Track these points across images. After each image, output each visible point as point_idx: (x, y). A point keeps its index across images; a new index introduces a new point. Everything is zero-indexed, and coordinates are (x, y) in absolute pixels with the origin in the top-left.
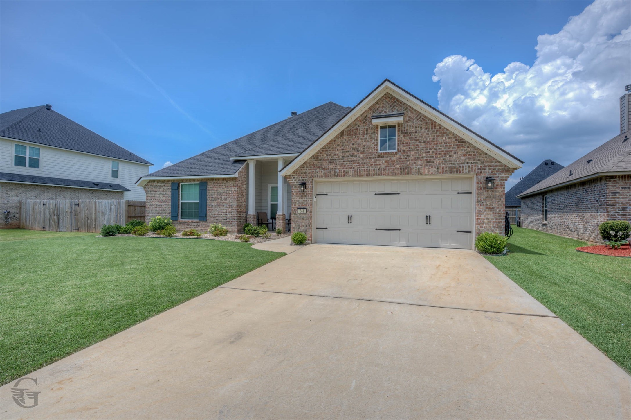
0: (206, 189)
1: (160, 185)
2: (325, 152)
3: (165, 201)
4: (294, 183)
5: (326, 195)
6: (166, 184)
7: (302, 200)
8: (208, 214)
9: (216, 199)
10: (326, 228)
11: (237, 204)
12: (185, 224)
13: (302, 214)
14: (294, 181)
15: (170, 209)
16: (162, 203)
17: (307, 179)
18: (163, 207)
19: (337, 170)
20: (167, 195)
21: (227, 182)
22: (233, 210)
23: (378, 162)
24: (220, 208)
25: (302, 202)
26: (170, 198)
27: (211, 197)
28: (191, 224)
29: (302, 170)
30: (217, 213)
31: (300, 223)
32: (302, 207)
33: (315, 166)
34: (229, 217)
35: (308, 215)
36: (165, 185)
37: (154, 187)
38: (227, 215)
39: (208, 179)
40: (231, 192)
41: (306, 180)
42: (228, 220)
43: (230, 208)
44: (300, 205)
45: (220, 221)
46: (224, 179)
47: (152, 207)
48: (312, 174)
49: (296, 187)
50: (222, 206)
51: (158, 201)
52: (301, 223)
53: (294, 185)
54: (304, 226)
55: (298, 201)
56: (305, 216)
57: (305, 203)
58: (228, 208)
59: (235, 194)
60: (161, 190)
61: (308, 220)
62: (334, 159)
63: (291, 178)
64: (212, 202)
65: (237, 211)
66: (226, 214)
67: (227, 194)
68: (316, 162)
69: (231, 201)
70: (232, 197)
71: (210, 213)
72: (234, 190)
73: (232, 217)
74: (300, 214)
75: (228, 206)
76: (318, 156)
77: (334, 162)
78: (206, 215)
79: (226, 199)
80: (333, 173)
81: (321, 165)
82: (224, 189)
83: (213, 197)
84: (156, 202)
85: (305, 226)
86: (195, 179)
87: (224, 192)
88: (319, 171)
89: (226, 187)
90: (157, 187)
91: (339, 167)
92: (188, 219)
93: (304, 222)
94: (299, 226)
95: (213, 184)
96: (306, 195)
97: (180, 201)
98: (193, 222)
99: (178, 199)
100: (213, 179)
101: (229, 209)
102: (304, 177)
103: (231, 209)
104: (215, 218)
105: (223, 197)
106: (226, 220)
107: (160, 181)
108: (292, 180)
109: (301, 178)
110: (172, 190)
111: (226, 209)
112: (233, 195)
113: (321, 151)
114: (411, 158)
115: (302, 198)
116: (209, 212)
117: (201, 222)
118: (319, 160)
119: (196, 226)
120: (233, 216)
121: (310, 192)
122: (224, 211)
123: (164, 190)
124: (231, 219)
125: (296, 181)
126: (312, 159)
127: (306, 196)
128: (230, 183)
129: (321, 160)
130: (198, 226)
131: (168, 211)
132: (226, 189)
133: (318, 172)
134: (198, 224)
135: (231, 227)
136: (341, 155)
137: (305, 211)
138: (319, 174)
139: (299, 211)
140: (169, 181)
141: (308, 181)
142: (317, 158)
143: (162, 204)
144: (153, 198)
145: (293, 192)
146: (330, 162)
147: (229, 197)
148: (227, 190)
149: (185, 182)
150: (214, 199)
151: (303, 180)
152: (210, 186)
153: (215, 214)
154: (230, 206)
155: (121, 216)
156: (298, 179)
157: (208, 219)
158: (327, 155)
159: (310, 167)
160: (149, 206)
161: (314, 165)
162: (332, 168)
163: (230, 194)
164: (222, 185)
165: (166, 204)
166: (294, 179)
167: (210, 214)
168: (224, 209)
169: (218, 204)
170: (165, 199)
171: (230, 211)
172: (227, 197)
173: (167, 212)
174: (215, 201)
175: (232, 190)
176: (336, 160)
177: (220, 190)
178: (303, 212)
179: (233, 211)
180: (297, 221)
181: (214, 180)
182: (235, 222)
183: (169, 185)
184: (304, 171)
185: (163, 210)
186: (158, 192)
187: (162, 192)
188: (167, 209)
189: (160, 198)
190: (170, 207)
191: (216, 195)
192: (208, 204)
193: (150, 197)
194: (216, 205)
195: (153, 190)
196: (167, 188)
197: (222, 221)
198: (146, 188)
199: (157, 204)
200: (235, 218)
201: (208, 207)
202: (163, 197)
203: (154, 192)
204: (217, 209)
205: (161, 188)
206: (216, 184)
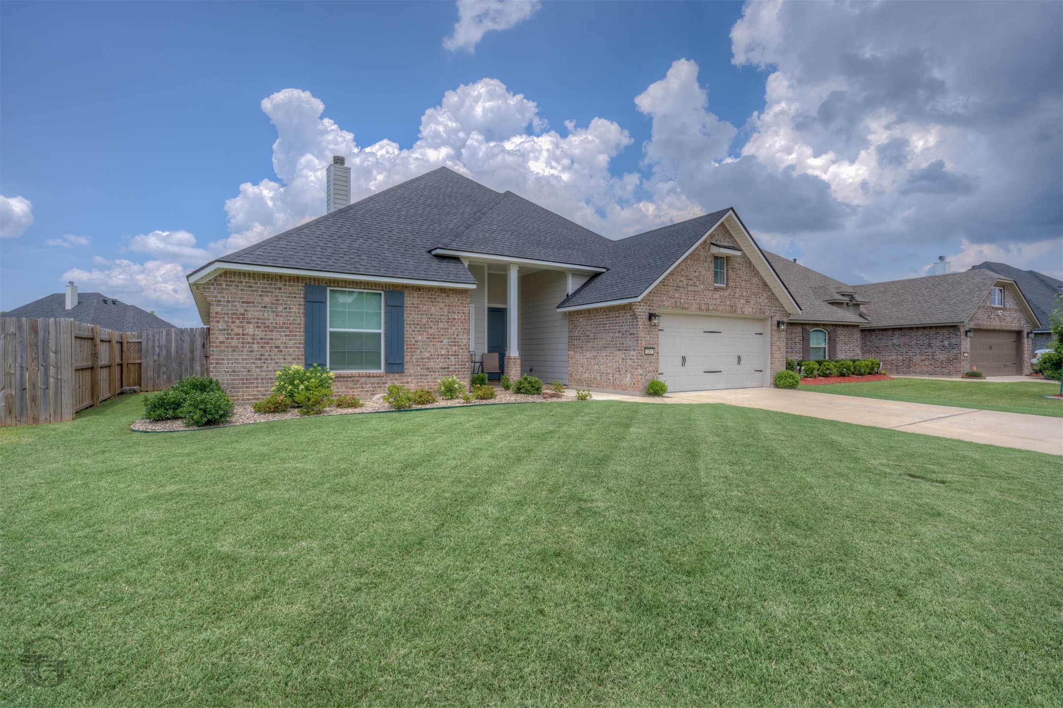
0: (402, 307)
1: (266, 288)
2: (672, 277)
3: (282, 328)
6: (285, 285)
8: (407, 358)
9: (425, 328)
12: (347, 381)
13: (649, 356)
15: (299, 347)
16: (272, 331)
17: (654, 308)
18: (278, 343)
19: (682, 301)
20: (289, 312)
21: (448, 296)
22: (462, 349)
23: (715, 296)
24: (433, 345)
25: (649, 339)
26: (301, 320)
27: (414, 324)
28: (363, 380)
30: (428, 355)
32: (649, 346)
34: (453, 363)
35: (655, 356)
36: (280, 289)
37: (242, 290)
38: (449, 359)
39: (405, 287)
40: (456, 317)
42: (452, 368)
43: (455, 345)
44: (646, 344)
45: (434, 372)
46: (442, 290)
47: (234, 342)
48: (659, 303)
50: (438, 342)
51: (258, 327)
52: (648, 367)
55: (645, 338)
56: (652, 358)
57: (652, 341)
59: (465, 319)
60: (267, 299)
61: (655, 363)
64: (416, 333)
66: (447, 357)
67: (449, 319)
69: (456, 333)
70: (459, 326)
71: (412, 355)
72: (463, 313)
73: (460, 363)
75: (451, 342)
77: (679, 290)
78: (403, 359)
79: (448, 329)
80: (679, 304)
81: (669, 292)
82: (441, 309)
83: (418, 324)
84: (250, 329)
85: (652, 371)
86: (372, 283)
87: (441, 316)
89: (445, 306)
90: (253, 291)
91: (683, 297)
92: (348, 369)
93: (651, 367)
94: (646, 372)
95: (418, 297)
97: (329, 329)
98: (369, 377)
99: (324, 325)
100: (418, 288)
101: (454, 348)
103: (457, 348)
104: (423, 365)
105: (441, 325)
106: (448, 368)
110: (306, 301)
111: (447, 348)
112: (462, 322)
115: (649, 334)
116: (409, 354)
117: (391, 375)
119: (378, 384)
120: (462, 362)
121: (657, 327)
122: (443, 352)
123: (277, 300)
124: (457, 366)
125: (642, 311)
127: (653, 331)
128: (454, 299)
129: (669, 286)
130: (383, 383)
131: (294, 351)
132: (446, 310)
133: (666, 300)
134: (384, 379)
136: (685, 282)
138: (666, 304)
139: (647, 352)
140: (297, 279)
143: (274, 333)
144: (239, 318)
145: (640, 326)
146: (676, 290)
147: (454, 326)
148: (448, 312)
149: (345, 287)
150: (421, 328)
151: (650, 309)
152: (410, 301)
153: (423, 358)
154: (455, 342)
156: (645, 308)
157: (408, 369)
159: (661, 294)
160: (222, 338)
161: (664, 291)
162: (678, 298)
163: (455, 319)
164: (439, 302)
166: (640, 308)
167: (411, 359)
168: (442, 349)
169: (428, 338)
170: (284, 323)
171: (455, 352)
172: (449, 326)
173: (290, 355)
174: (424, 331)
175: (458, 313)
176: (681, 287)
177: (433, 310)
178: (650, 353)
179: (461, 351)
180: (644, 366)
181: (420, 289)
185: (276, 350)
186: (259, 303)
187: (272, 304)
188: (291, 347)
189: (264, 319)
190: (300, 343)
191: (424, 321)
192: (407, 338)
193: (228, 314)
194: (424, 339)
195: (240, 298)
196: (289, 297)
197: (438, 372)
198: (212, 289)
199: (254, 335)
200: (465, 365)
201: (407, 345)
202: (277, 316)
203: (243, 302)
204: (427, 348)
205: (268, 296)
206: (424, 298)
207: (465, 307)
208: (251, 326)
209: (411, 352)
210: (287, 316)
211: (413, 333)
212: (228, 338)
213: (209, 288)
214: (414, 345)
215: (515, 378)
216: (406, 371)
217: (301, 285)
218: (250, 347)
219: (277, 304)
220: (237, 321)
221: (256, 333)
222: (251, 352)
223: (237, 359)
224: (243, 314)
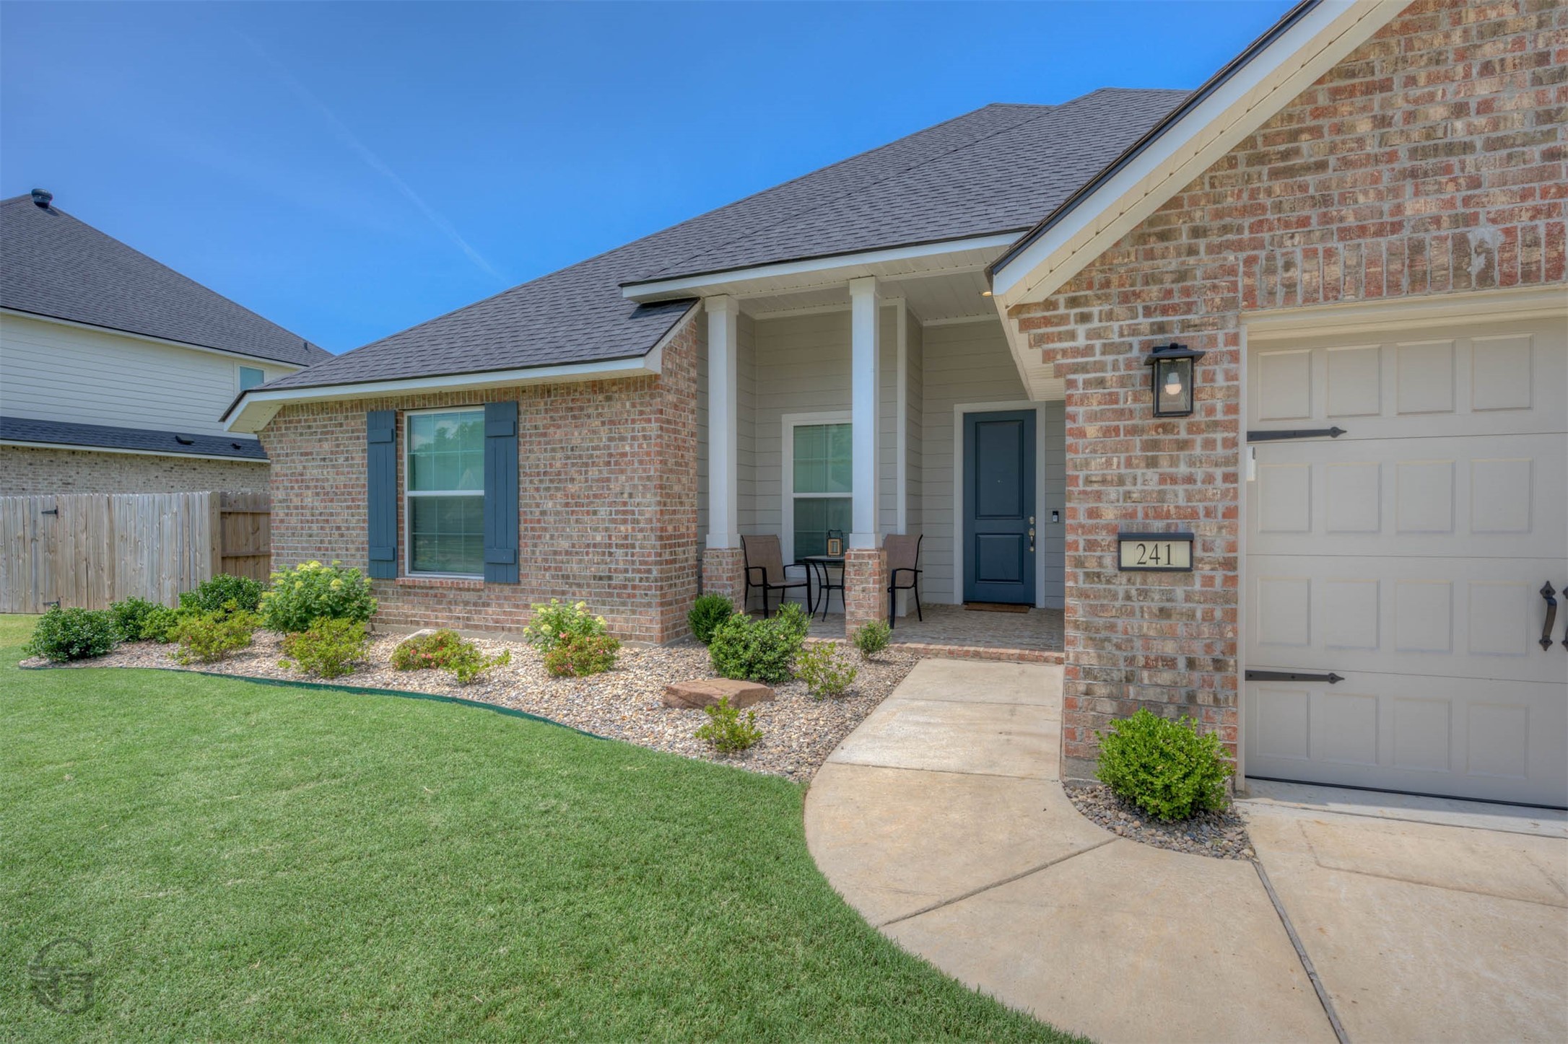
0: (516, 434)
1: (325, 426)
2: (1359, 100)
3: (343, 494)
4: (1089, 350)
5: (1335, 432)
6: (347, 418)
7: (1152, 474)
8: (525, 552)
9: (560, 481)
10: (1333, 678)
11: (659, 503)
12: (427, 595)
13: (1152, 577)
14: (1081, 342)
15: (363, 528)
16: (332, 501)
17: (1193, 318)
18: (339, 520)
19: (1484, 234)
20: (352, 466)
21: (609, 399)
22: (641, 530)
24: (577, 521)
25: (1153, 485)
26: (364, 479)
27: (538, 474)
28: (451, 594)
29: (1150, 255)
30: (565, 544)
31: (1138, 643)
32: (1157, 526)
33: (1270, 216)
34: (621, 566)
35: (1209, 581)
36: (341, 425)
37: (301, 434)
38: (611, 554)
39: (522, 390)
40: (627, 448)
41: (1186, 326)
42: (618, 579)
43: (625, 522)
44: (1133, 515)
45: (579, 585)
46: (597, 386)
47: (294, 520)
48: (1242, 282)
49: (1101, 382)
50: (588, 513)
51: (317, 494)
52: (1145, 637)
53: (1083, 368)
54: (1170, 663)
55: (1121, 481)
56: (1180, 592)
57: (1178, 496)
58: (614, 521)
59: (648, 454)
60: (326, 446)
61: (1209, 616)
62: (1450, 149)
63: (1063, 320)
64: (543, 493)
65: (661, 538)
66: (607, 550)
67: (610, 455)
68: (1277, 187)
69: (627, 490)
70: (634, 471)
71: (535, 545)
72: (645, 437)
73: (637, 566)
74: (1138, 578)
75: (617, 512)
76: (1294, 135)
77: (1448, 169)
78: (517, 554)
79: (608, 480)
80: (1447, 259)
81: (1326, 201)
82: (594, 432)
83: (545, 473)
84: (309, 499)
85: (1181, 663)
86: (464, 393)
87: (594, 449)
88: (1310, 254)
89: (603, 423)
90: (311, 434)
91: (1499, 202)
92: (440, 571)
93: (1174, 637)
94: (1131, 661)
95: (546, 411)
96: (1183, 435)
97: (408, 493)
98: (460, 589)
99: (398, 485)
100: (546, 390)
101: (622, 528)
102: (1175, 309)
103: (629, 527)
104: (556, 569)
105: (593, 473)
106: (610, 578)
107: (323, 407)
108: (1072, 336)
109: (1148, 312)
110: (371, 443)
111: (607, 529)
112: (641, 462)
113: (1323, 100)
115: (1152, 463)
116: (530, 542)
117: (497, 588)
118: (1307, 169)
119: (475, 604)
120: (641, 563)
121: (1219, 416)
122: (599, 539)
123: (338, 446)
124: (630, 575)
125: (1098, 344)
126: (1242, 168)
127: (1183, 445)
128: (623, 405)
129: (1321, 166)
130: (483, 604)
131: (358, 535)
132: (604, 433)
133: (1299, 257)
134: (484, 595)
135: (634, 612)
137: (1180, 555)
138: (1304, 275)
139: (1132, 554)
140: (359, 402)
141: (1209, 331)
142: (1285, 155)
143: (335, 504)
144: (297, 481)
145: (1081, 422)
146: (1413, 174)
147: (622, 472)
148: (610, 439)
149: (425, 407)
150: (551, 481)
151: (1161, 328)
152: (532, 419)
153: (555, 553)
154: (625, 512)
156: (1116, 325)
157: (527, 576)
158: (1382, 122)
159: (1225, 229)
160: (281, 515)
161: (1263, 208)
162: (1437, 221)
163: (624, 455)
164: (589, 416)
165: (348, 507)
166: (1081, 330)
167: (533, 552)
168: (596, 530)
169: (567, 505)
170: (345, 486)
171: (626, 538)
172: (611, 472)
173: (353, 542)
174: (557, 489)
175: (633, 438)
176: (1467, 148)
177: (576, 438)
178: (1162, 563)
179: (640, 535)
180: (1112, 627)
181: (549, 391)
182: (650, 588)
183: (359, 422)
184: (1173, 264)
185: (337, 533)
186: (318, 454)
187: (332, 453)
188: (353, 529)
189: (323, 481)
190: (364, 521)
191: (558, 464)
192: (526, 505)
193: (287, 475)
194: (559, 508)
195: (299, 448)
196: (351, 438)
197: (588, 586)
198: (272, 438)
199: (312, 508)
200: (649, 571)
201: (526, 521)
202: (337, 474)
203: (302, 454)
204: (563, 529)
205: (327, 440)
206: (556, 410)
207: (649, 421)
208: (310, 492)
209: (534, 537)
210: (348, 473)
211: (536, 495)
212: (287, 515)
213: (269, 436)
214: (539, 521)
215: (861, 614)
216: (523, 580)
217: (364, 415)
218: (310, 528)
219: (337, 452)
220: (296, 486)
221: (316, 504)
222: (310, 536)
223: (296, 548)
224: (302, 475)
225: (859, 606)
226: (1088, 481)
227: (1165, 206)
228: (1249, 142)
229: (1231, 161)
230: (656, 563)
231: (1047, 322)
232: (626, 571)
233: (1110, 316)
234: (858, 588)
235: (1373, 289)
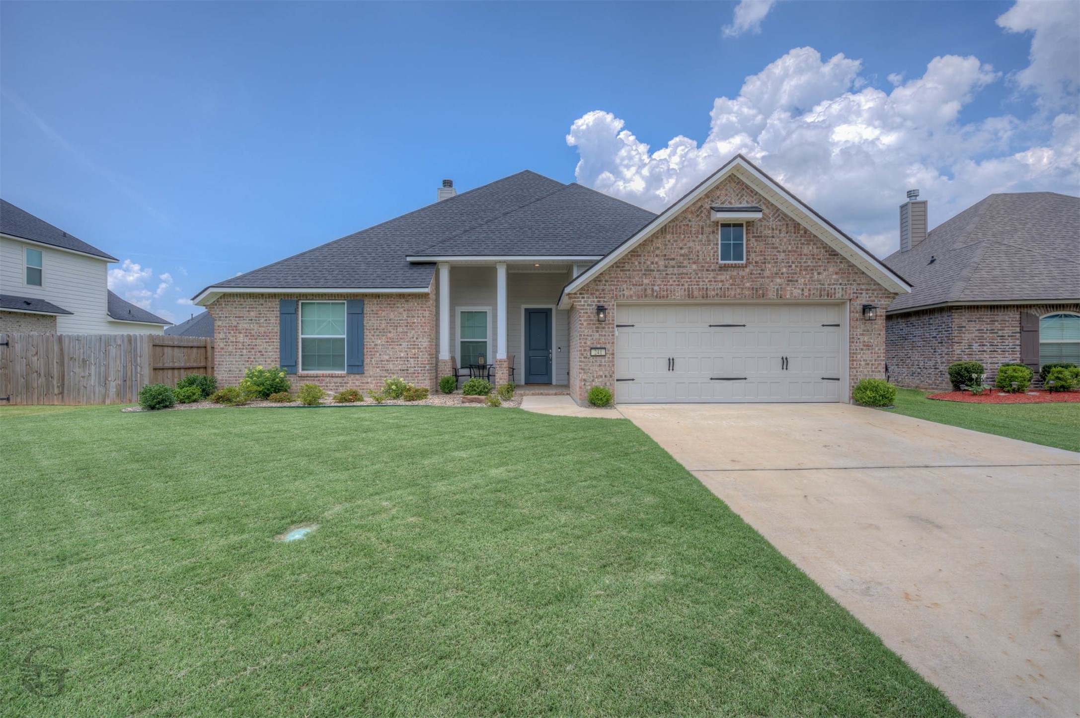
0: (362, 313)
1: (252, 305)
2: (636, 258)
3: (263, 336)
4: (584, 305)
5: (633, 326)
6: (266, 301)
7: (597, 334)
8: (367, 361)
9: (384, 332)
10: (633, 380)
11: (429, 341)
12: (314, 380)
13: (597, 357)
14: (582, 303)
15: (276, 352)
16: (256, 339)
17: (605, 300)
18: (260, 348)
19: (656, 288)
20: (269, 323)
21: (407, 301)
22: (421, 352)
23: (719, 278)
24: (392, 348)
25: (598, 337)
26: (277, 329)
27: (374, 329)
28: (328, 379)
29: (597, 285)
30: (387, 357)
31: (595, 373)
32: (599, 346)
33: (620, 279)
34: (413, 365)
35: (609, 358)
36: (262, 305)
37: (236, 308)
38: (408, 361)
39: (365, 295)
40: (415, 320)
41: (604, 301)
42: (411, 370)
43: (414, 348)
44: (594, 343)
45: (393, 373)
46: (401, 296)
47: (230, 348)
48: (615, 293)
49: (587, 313)
50: (397, 345)
51: (247, 336)
52: (596, 371)
53: (583, 309)
54: (601, 377)
55: (591, 336)
56: (603, 360)
57: (603, 339)
58: (410, 348)
59: (425, 323)
60: (252, 314)
61: (609, 366)
62: (651, 270)
63: (578, 298)
64: (375, 337)
65: (429, 355)
66: (406, 359)
67: (408, 323)
68: (621, 273)
69: (415, 336)
70: (419, 329)
71: (372, 358)
74: (595, 358)
75: (411, 345)
76: (624, 263)
77: (651, 274)
78: (363, 361)
79: (407, 332)
80: (650, 292)
81: (630, 278)
82: (400, 314)
83: (377, 329)
84: (241, 338)
85: (604, 376)
86: (335, 294)
87: (400, 320)
88: (627, 288)
89: (405, 310)
90: (243, 308)
91: (659, 282)
92: (318, 370)
93: (602, 371)
94: (593, 377)
95: (377, 304)
96: (604, 326)
97: (301, 336)
98: (333, 377)
99: (297, 332)
100: (377, 296)
101: (413, 351)
102: (602, 297)
103: (416, 350)
104: (382, 367)
105: (400, 329)
106: (407, 370)
107: (251, 295)
108: (581, 301)
109: (596, 298)
110: (281, 314)
111: (406, 351)
112: (421, 326)
113: (629, 256)
114: (767, 273)
115: (597, 332)
116: (369, 357)
117: (352, 376)
118: (626, 270)
119: (340, 383)
120: (421, 364)
121: (611, 322)
122: (402, 355)
123: (260, 314)
124: (416, 369)
125: (586, 304)
126: (615, 268)
127: (604, 328)
128: (413, 304)
129: (629, 270)
130: (345, 383)
131: (272, 355)
132: (405, 315)
133: (625, 289)
134: (345, 379)
135: (418, 383)
136: (662, 263)
137: (603, 352)
138: (626, 293)
139: (594, 352)
140: (274, 295)
141: (608, 303)
142: (623, 267)
143: (258, 341)
144: (233, 330)
145: (582, 322)
146: (645, 274)
147: (413, 329)
148: (407, 317)
149: (312, 300)
150: (380, 332)
151: (599, 301)
152: (369, 308)
153: (382, 361)
154: (414, 345)
155: (136, 369)
156: (590, 300)
157: (367, 370)
158: (640, 263)
159: (612, 281)
160: (222, 345)
161: (618, 277)
162: (649, 284)
163: (414, 323)
164: (398, 307)
165: (266, 342)
166: (583, 300)
167: (371, 361)
168: (401, 351)
169: (387, 342)
170: (265, 332)
171: (415, 354)
172: (409, 329)
173: (269, 358)
174: (383, 335)
176: (654, 271)
177: (392, 316)
178: (600, 354)
179: (421, 354)
180: (589, 369)
181: (379, 297)
182: (425, 373)
184: (601, 287)
185: (259, 354)
186: (247, 317)
187: (256, 317)
188: (270, 352)
189: (250, 330)
190: (277, 348)
191: (383, 326)
192: (367, 342)
193: (226, 327)
194: (383, 343)
195: (234, 314)
196: (268, 311)
197: (397, 373)
198: (216, 309)
199: (244, 342)
200: (425, 367)
201: (367, 348)
202: (260, 327)
203: (236, 317)
204: (386, 351)
205: (253, 311)
206: (383, 304)
207: (425, 310)
208: (241, 335)
209: (371, 355)
210: (267, 326)
211: (372, 337)
212: (226, 345)
213: (214, 308)
214: (374, 348)
216: (366, 372)
217: (277, 301)
218: (241, 352)
219: (260, 317)
220: (232, 332)
221: (245, 340)
222: (242, 355)
223: (232, 361)
224: (236, 327)
225: (501, 379)
226: (584, 335)
227: (600, 274)
228: (616, 263)
229: (612, 266)
230: (428, 364)
231: (575, 298)
232: (415, 367)
233: (589, 298)
234: (500, 372)
235: (638, 297)
